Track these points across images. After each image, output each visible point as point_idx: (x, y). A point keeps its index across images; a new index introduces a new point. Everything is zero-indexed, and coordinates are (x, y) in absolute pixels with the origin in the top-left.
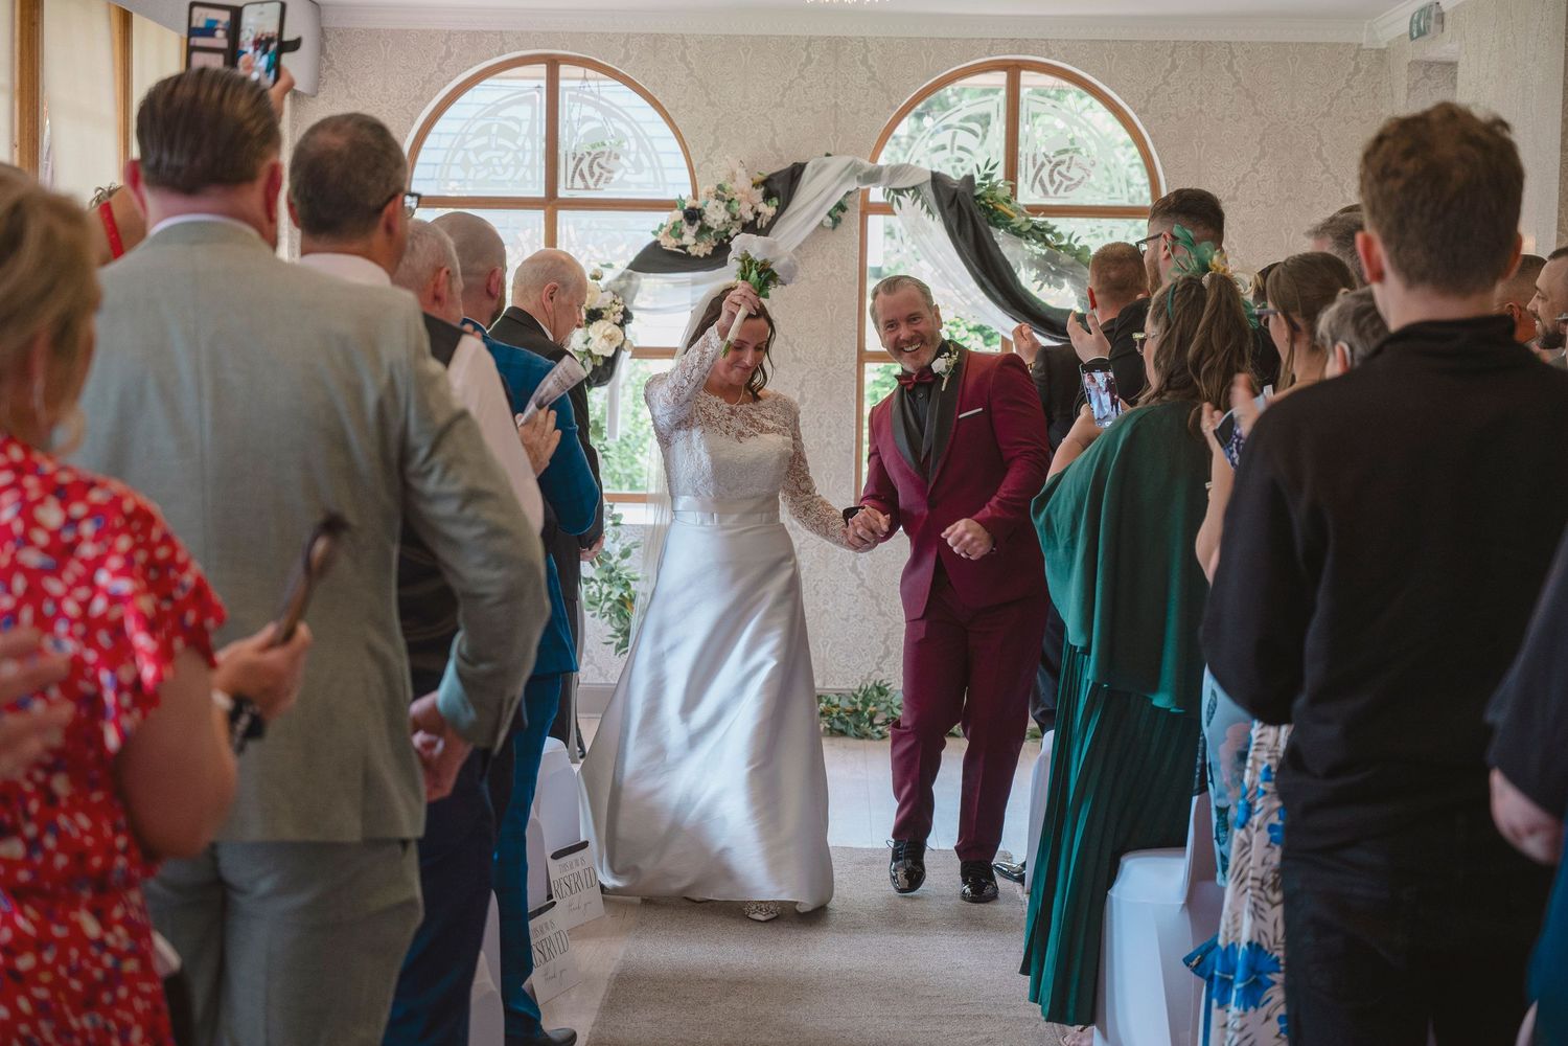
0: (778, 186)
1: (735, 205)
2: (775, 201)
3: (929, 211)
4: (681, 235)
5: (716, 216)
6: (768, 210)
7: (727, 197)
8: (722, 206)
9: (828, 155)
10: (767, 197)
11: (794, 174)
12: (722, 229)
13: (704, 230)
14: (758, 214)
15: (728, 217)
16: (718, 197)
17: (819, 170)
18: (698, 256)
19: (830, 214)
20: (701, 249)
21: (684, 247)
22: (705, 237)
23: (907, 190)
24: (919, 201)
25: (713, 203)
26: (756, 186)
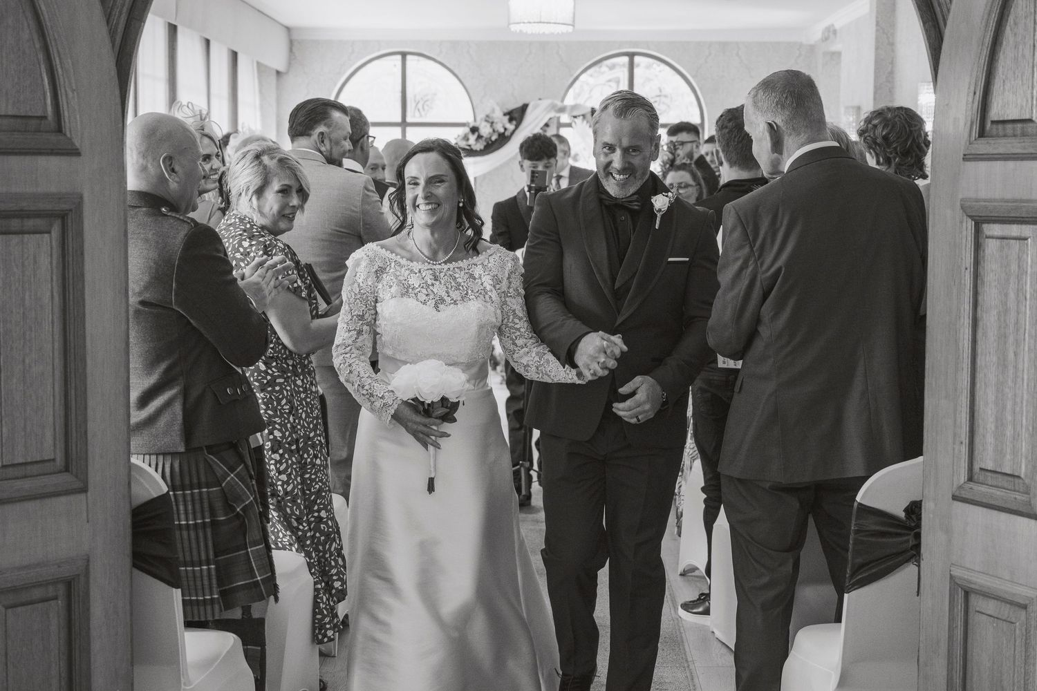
0: (516, 115)
1: (494, 124)
2: (514, 122)
3: (590, 127)
4: (468, 140)
5: (485, 130)
6: (511, 127)
7: (491, 121)
8: (488, 125)
9: (540, 99)
10: (511, 120)
11: (524, 108)
12: (489, 136)
13: (480, 137)
14: (505, 129)
15: (491, 130)
16: (486, 121)
17: (536, 107)
18: (476, 151)
19: (541, 129)
20: (479, 146)
21: (470, 146)
22: (480, 140)
23: (579, 116)
24: (585, 122)
25: (484, 124)
26: (505, 115)
